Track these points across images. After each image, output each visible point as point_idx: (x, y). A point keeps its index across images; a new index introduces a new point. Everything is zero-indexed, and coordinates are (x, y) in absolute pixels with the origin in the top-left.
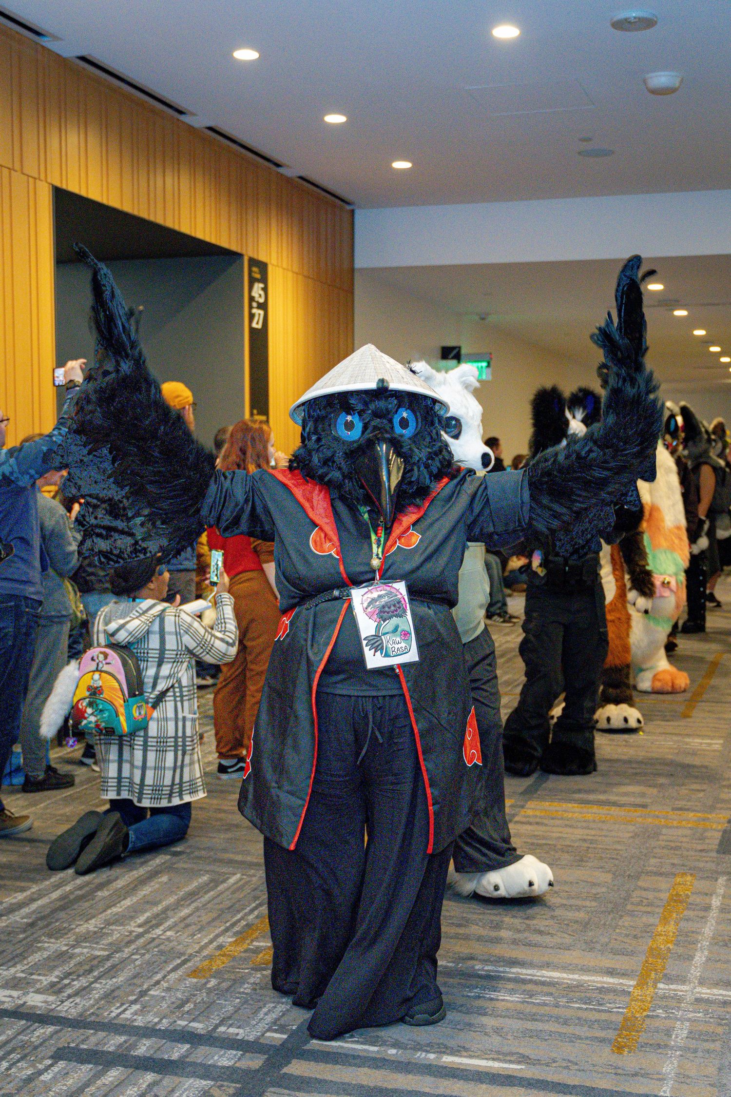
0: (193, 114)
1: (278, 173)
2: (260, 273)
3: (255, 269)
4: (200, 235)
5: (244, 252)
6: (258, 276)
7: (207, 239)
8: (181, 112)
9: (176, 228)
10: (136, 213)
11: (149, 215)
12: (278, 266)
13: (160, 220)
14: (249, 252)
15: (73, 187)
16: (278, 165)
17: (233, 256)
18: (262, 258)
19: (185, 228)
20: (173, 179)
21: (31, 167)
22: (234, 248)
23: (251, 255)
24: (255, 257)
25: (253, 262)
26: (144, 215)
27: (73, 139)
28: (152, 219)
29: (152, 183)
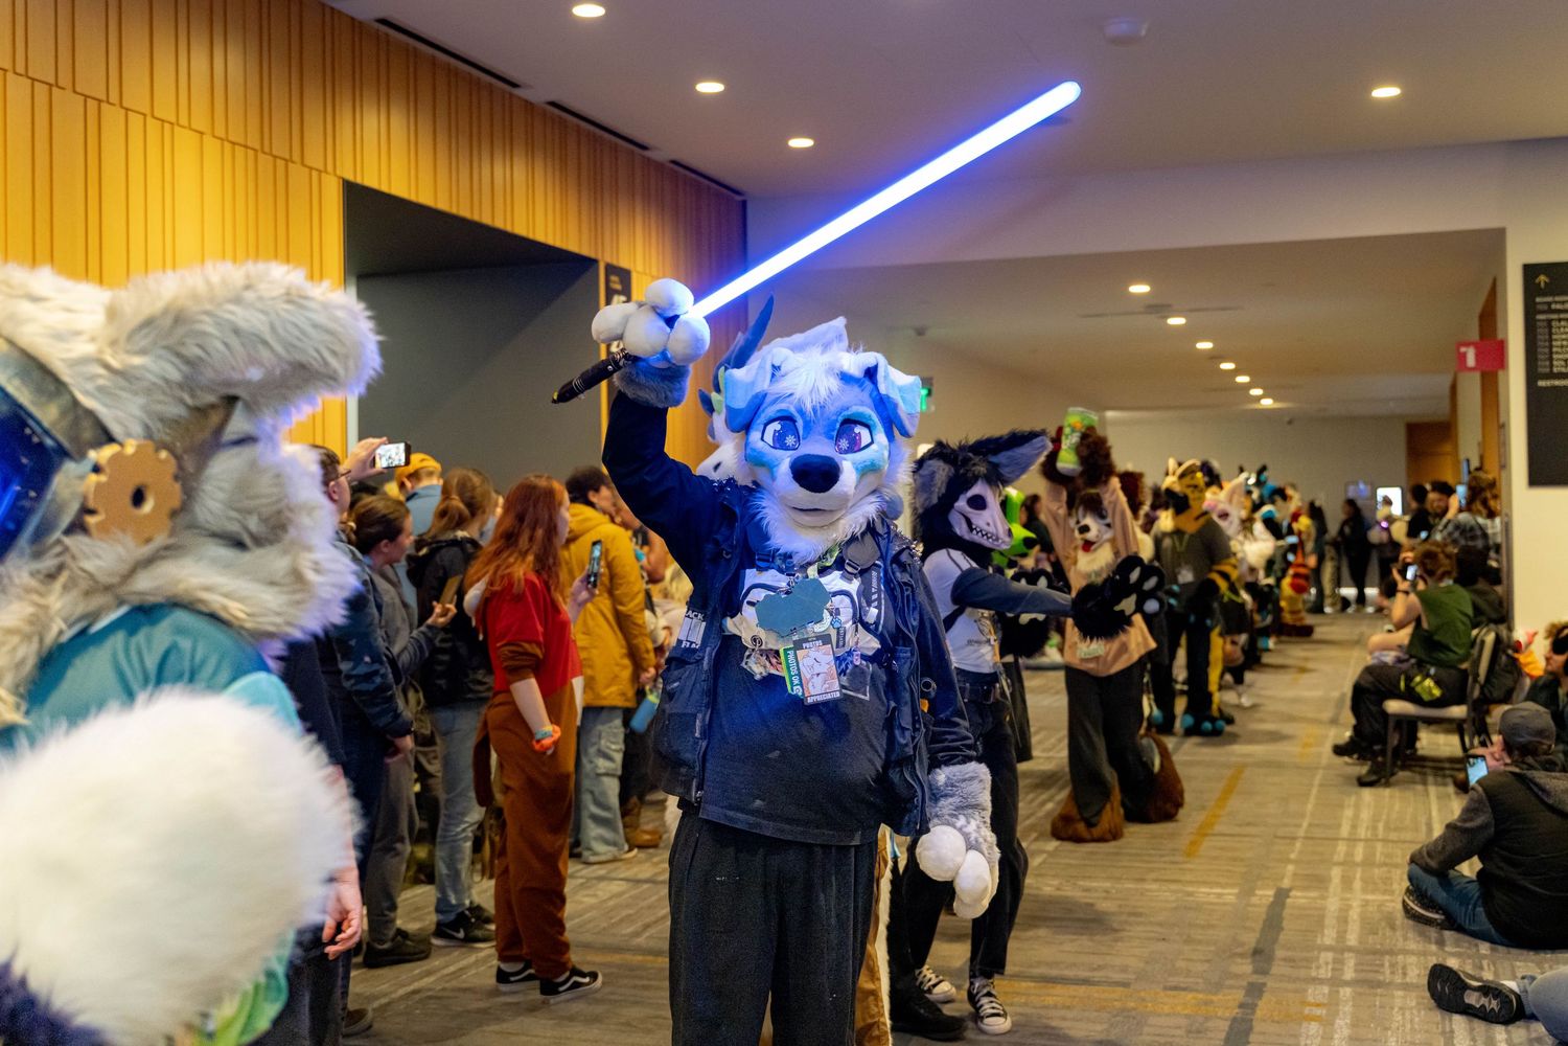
0: (531, 87)
1: (644, 157)
2: (622, 282)
3: (614, 278)
4: (540, 237)
5: (599, 257)
6: (618, 287)
7: (550, 242)
8: (515, 85)
9: (509, 228)
10: (454, 211)
11: (472, 213)
12: (646, 274)
13: (486, 220)
14: (605, 257)
15: (371, 180)
16: (644, 148)
17: (585, 264)
18: (624, 263)
19: (520, 228)
20: (505, 168)
21: (314, 158)
22: (585, 251)
23: (609, 260)
24: (615, 263)
25: (611, 269)
26: (465, 213)
27: (371, 122)
28: (476, 218)
29: (476, 177)
